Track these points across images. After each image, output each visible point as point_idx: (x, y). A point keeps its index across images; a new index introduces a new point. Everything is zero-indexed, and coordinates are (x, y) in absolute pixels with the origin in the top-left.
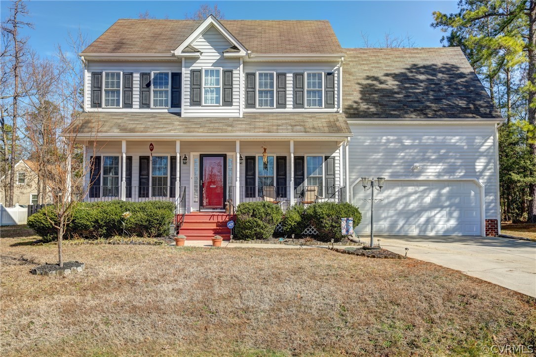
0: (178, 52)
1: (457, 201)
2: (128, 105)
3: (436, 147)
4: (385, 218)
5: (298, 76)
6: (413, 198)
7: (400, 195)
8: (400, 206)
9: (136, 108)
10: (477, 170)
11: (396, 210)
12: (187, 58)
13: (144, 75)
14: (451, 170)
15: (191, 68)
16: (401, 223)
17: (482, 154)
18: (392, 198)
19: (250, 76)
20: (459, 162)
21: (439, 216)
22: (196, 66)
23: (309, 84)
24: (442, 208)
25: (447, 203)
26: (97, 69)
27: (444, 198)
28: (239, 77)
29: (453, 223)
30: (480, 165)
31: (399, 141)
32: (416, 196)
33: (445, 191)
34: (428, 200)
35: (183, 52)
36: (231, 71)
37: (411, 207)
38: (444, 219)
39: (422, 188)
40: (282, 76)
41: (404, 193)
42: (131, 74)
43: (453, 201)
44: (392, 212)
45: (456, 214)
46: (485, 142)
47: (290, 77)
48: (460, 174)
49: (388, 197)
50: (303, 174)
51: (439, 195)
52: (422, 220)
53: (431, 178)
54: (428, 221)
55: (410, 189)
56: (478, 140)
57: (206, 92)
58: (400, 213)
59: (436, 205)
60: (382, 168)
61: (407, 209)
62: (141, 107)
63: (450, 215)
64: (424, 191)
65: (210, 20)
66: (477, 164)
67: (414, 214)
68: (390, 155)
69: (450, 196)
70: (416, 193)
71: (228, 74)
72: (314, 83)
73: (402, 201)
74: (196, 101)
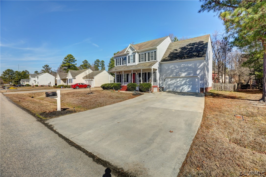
0: (125, 53)
1: (191, 83)
2: (120, 64)
3: (184, 68)
4: (171, 88)
5: (149, 53)
6: (179, 82)
7: (175, 82)
8: (175, 85)
9: (122, 65)
10: (198, 73)
11: (174, 86)
12: (127, 54)
13: (123, 58)
14: (189, 74)
16: (175, 89)
17: (199, 69)
18: (173, 83)
19: (140, 55)
20: (191, 71)
21: (185, 87)
22: (129, 55)
23: (151, 55)
24: (187, 85)
25: (188, 84)
26: (116, 58)
27: (187, 82)
28: (137, 55)
29: (190, 89)
30: (198, 72)
31: (174, 67)
32: (180, 82)
33: (188, 80)
34: (183, 83)
36: (135, 55)
37: (178, 84)
38: (187, 88)
39: (181, 79)
40: (145, 54)
41: (176, 81)
42: (121, 58)
43: (190, 83)
44: (173, 86)
45: (191, 87)
46: (200, 64)
47: (147, 54)
48: (192, 75)
49: (172, 82)
50: (150, 76)
51: (186, 81)
52: (181, 88)
53: (183, 76)
54: (182, 89)
55: (178, 80)
56: (198, 65)
57: (131, 60)
58: (175, 87)
59: (185, 84)
60: (170, 75)
61: (177, 85)
63: (189, 87)
64: (182, 80)
65: (130, 45)
66: (197, 72)
67: (179, 87)
68: (172, 71)
69: (189, 82)
70: (179, 81)
71: (134, 55)
72: (152, 55)
73: (176, 83)
74: (129, 63)
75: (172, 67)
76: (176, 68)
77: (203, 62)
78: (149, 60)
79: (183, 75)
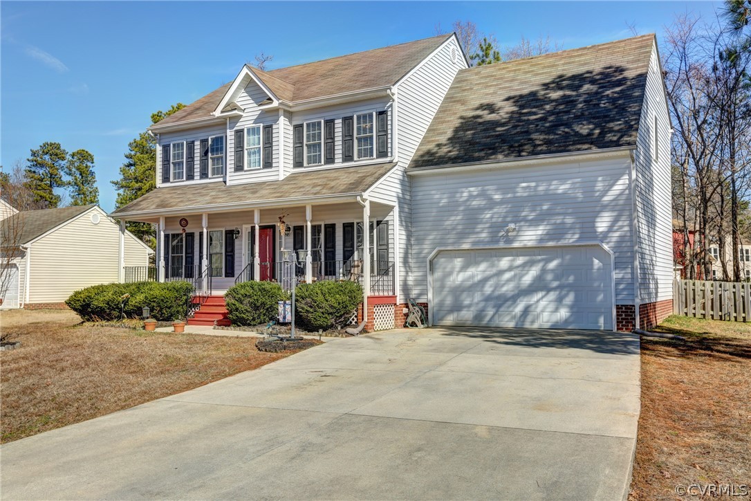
0: (217, 113)
1: (571, 279)
2: (190, 177)
3: (534, 200)
4: (469, 306)
5: (347, 121)
6: (507, 276)
7: (488, 273)
8: (488, 289)
9: (197, 180)
10: (600, 230)
11: (483, 294)
12: (231, 118)
13: (204, 142)
14: (557, 232)
15: (235, 128)
16: (490, 312)
17: (604, 207)
18: (479, 277)
19: (298, 129)
20: (569, 220)
21: (543, 303)
22: (239, 126)
23: (359, 129)
24: (549, 290)
25: (555, 284)
26: (165, 142)
27: (549, 277)
28: (283, 131)
29: (563, 313)
30: (602, 224)
31: (483, 194)
32: (512, 273)
33: (553, 265)
34: (528, 279)
35: (222, 112)
36: (271, 126)
37: (504, 289)
38: (552, 307)
39: (520, 260)
40: (330, 123)
41: (494, 270)
42: (193, 142)
43: (563, 281)
44: (477, 297)
45: (570, 299)
46: (613, 185)
47: (338, 124)
48: (571, 239)
49: (472, 277)
50: (352, 246)
51: (543, 271)
52: (519, 309)
53: (530, 244)
54: (526, 311)
55: (504, 262)
56: (600, 186)
57: (249, 154)
58: (488, 299)
59: (539, 285)
60: (462, 235)
61: (497, 293)
62: (201, 178)
63: (559, 300)
64: (524, 265)
65: (245, 71)
66: (598, 225)
67: (507, 300)
68: (472, 218)
69: (560, 273)
70: (510, 269)
71: (268, 129)
72: (365, 129)
73: (491, 282)
74: (239, 167)
75: (471, 197)
76: (492, 204)
77: (623, 174)
78: (348, 157)
79: (530, 236)
